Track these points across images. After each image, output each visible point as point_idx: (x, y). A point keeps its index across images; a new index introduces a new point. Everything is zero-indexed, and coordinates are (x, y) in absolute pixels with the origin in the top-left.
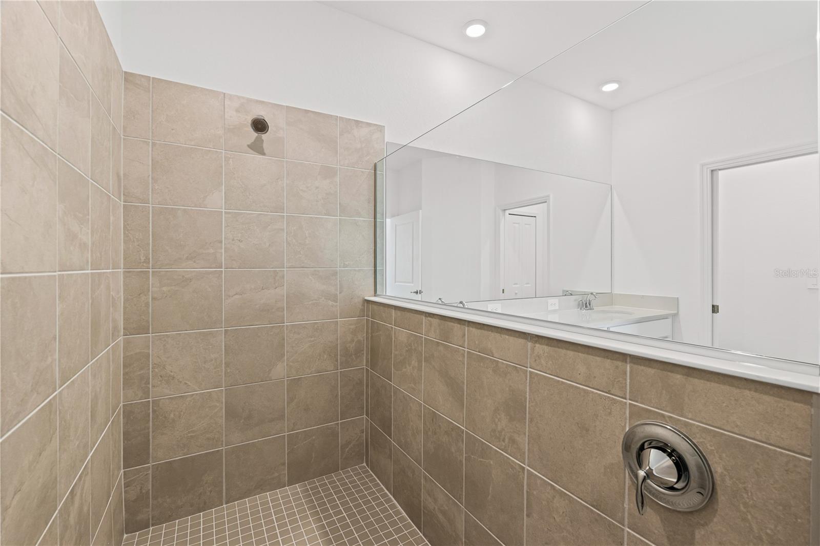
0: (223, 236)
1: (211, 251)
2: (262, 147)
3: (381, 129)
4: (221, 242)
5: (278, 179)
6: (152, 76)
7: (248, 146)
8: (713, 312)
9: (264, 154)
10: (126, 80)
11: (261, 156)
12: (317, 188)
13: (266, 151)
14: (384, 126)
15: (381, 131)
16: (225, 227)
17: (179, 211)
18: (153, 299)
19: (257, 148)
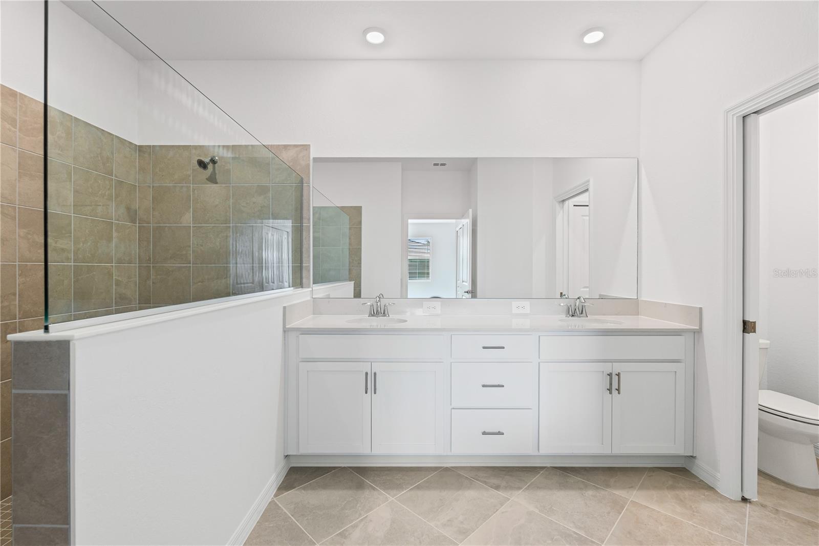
0: (191, 242)
1: (184, 252)
2: (216, 178)
3: (306, 148)
4: (190, 246)
5: (226, 200)
6: (152, 144)
7: (207, 179)
8: (743, 332)
9: (216, 183)
10: (140, 151)
11: (215, 185)
12: (254, 203)
13: (218, 181)
14: (309, 145)
15: (306, 150)
16: (193, 236)
17: (166, 228)
18: (153, 283)
19: (212, 179)
